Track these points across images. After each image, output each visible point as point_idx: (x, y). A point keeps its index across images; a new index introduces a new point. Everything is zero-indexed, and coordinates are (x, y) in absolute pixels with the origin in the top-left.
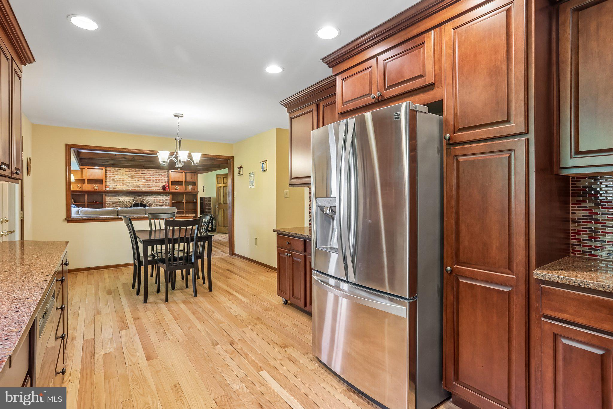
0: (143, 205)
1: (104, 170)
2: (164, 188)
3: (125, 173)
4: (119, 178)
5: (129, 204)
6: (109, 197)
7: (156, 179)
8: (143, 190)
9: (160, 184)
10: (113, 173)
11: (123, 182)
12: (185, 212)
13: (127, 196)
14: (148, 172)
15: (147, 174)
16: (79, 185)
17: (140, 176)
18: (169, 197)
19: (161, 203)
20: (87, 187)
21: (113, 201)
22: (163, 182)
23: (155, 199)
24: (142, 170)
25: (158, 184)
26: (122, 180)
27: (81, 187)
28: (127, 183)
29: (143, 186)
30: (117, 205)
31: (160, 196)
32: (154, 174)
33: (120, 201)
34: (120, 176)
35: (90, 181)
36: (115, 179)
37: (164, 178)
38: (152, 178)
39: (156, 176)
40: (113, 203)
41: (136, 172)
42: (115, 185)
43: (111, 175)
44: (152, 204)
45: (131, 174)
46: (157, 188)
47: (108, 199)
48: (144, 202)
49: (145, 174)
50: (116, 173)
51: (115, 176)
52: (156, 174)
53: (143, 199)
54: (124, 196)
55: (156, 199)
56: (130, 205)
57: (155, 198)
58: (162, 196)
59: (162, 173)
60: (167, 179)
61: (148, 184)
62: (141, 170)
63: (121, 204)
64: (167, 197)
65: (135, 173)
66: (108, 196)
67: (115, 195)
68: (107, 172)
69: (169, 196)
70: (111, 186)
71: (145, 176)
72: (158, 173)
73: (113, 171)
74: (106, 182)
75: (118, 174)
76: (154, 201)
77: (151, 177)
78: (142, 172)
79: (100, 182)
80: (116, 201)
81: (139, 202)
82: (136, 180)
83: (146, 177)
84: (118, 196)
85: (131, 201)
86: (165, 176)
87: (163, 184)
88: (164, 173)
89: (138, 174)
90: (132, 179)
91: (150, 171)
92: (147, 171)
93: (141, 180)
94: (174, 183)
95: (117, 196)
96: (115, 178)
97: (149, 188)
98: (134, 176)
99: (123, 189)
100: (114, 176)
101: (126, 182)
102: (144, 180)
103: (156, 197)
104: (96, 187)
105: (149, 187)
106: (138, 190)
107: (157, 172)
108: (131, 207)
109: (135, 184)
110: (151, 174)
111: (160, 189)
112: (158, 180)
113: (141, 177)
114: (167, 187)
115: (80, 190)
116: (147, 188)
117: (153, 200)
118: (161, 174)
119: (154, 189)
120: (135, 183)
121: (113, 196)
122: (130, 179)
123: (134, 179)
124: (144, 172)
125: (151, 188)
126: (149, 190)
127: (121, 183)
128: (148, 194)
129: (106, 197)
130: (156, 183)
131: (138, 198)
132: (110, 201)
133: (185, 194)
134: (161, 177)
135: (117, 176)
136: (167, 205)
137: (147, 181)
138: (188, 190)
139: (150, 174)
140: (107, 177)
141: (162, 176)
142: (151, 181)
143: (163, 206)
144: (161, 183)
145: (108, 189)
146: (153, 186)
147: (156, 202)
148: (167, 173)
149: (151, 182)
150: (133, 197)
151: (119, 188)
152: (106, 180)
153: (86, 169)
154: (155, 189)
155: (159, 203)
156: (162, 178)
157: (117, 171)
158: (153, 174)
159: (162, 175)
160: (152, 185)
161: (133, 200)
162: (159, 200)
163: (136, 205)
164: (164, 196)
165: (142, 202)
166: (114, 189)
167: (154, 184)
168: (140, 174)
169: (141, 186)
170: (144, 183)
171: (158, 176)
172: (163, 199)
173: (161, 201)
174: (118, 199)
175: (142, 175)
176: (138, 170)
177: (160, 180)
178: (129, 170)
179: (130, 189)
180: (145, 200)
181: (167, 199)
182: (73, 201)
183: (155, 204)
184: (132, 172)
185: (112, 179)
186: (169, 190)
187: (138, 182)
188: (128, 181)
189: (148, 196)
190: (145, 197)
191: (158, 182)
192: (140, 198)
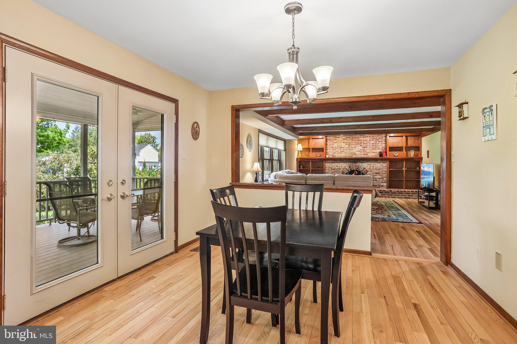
0: (359, 173)
1: (325, 138)
2: (381, 154)
3: (343, 141)
4: (338, 146)
5: (346, 170)
6: (329, 164)
7: (372, 146)
8: (359, 156)
9: (377, 150)
10: (333, 141)
11: (341, 149)
12: (404, 181)
13: (343, 163)
14: (365, 139)
15: (363, 140)
16: (307, 153)
17: (356, 143)
18: (386, 164)
19: (377, 170)
20: (313, 155)
21: (331, 168)
22: (381, 148)
23: (370, 166)
24: (359, 137)
25: (375, 151)
26: (340, 148)
27: (308, 155)
28: (344, 151)
29: (359, 153)
30: (335, 171)
31: (376, 163)
32: (371, 140)
33: (337, 167)
34: (338, 144)
35: (315, 150)
36: (334, 147)
37: (381, 143)
38: (368, 145)
39: (372, 142)
40: (331, 169)
41: (353, 139)
42: (334, 153)
43: (331, 144)
44: (368, 171)
45: (348, 142)
46: (373, 154)
47: (328, 165)
48: (359, 169)
49: (361, 140)
50: (335, 141)
51: (334, 144)
52: (372, 140)
53: (359, 166)
54: (341, 163)
55: (372, 166)
56: (346, 172)
57: (371, 165)
58: (378, 163)
59: (378, 138)
60: (384, 144)
61: (365, 151)
62: (358, 137)
63: (338, 170)
64: (384, 164)
65: (352, 141)
66: (327, 163)
67: (333, 161)
68: (328, 140)
69: (386, 163)
70: (330, 153)
71: (361, 142)
72: (374, 139)
73: (333, 139)
74: (326, 150)
75: (337, 142)
76: (370, 168)
77: (367, 144)
78: (359, 139)
79: (321, 150)
80: (334, 167)
81: (354, 169)
82: (353, 147)
83: (362, 143)
84: (336, 163)
85: (347, 167)
86: (382, 142)
87: (380, 150)
88: (381, 138)
89: (354, 141)
90: (349, 146)
91: (367, 137)
92: (363, 137)
93: (357, 147)
94: (392, 149)
95: (335, 163)
96: (334, 146)
97: (365, 155)
98: (351, 143)
99: (341, 156)
100: (334, 145)
101: (344, 149)
102: (361, 147)
103: (372, 164)
104: (318, 155)
105: (365, 153)
106: (354, 156)
107: (373, 138)
108: (347, 174)
109: (352, 151)
110: (367, 140)
111: (376, 156)
112: (374, 146)
113: (357, 144)
114: (385, 154)
115: (307, 157)
116: (363, 155)
117: (369, 167)
118: (378, 140)
120: (352, 150)
121: (332, 163)
122: (347, 146)
123: (351, 146)
124: (361, 139)
126: (365, 156)
127: (339, 151)
128: (364, 161)
129: (326, 164)
130: (372, 149)
131: (354, 165)
132: (329, 168)
133: (405, 161)
134: (377, 143)
135: (336, 144)
136: (384, 172)
137: (363, 147)
138: (409, 156)
139: (366, 140)
140: (328, 146)
141: (379, 142)
142: (367, 147)
143: (379, 173)
144: (378, 149)
145: (327, 156)
146: (369, 153)
147: (371, 169)
148: (384, 138)
149: (368, 148)
150: (350, 164)
151: (337, 156)
152: (327, 148)
153: (311, 139)
154: (372, 156)
155: (375, 171)
156: (379, 144)
157: (336, 139)
158: (369, 140)
159: (379, 140)
160: (368, 152)
161: (350, 167)
162: (375, 167)
163: (351, 172)
164: (380, 163)
165: (358, 168)
166: (333, 156)
167: (371, 151)
168: (357, 141)
169: (358, 152)
170: (361, 149)
171: (375, 142)
172: (380, 166)
173: (378, 169)
174: (336, 165)
175: (359, 142)
176: (354, 137)
177: (377, 146)
178: (346, 138)
179: (347, 156)
180: (361, 167)
181: (384, 166)
182: (301, 167)
183: (371, 172)
184: (349, 139)
185: (331, 147)
186: (386, 157)
187: (354, 149)
188: (345, 149)
189: (363, 162)
190: (361, 164)
191: (374, 148)
192: (356, 165)
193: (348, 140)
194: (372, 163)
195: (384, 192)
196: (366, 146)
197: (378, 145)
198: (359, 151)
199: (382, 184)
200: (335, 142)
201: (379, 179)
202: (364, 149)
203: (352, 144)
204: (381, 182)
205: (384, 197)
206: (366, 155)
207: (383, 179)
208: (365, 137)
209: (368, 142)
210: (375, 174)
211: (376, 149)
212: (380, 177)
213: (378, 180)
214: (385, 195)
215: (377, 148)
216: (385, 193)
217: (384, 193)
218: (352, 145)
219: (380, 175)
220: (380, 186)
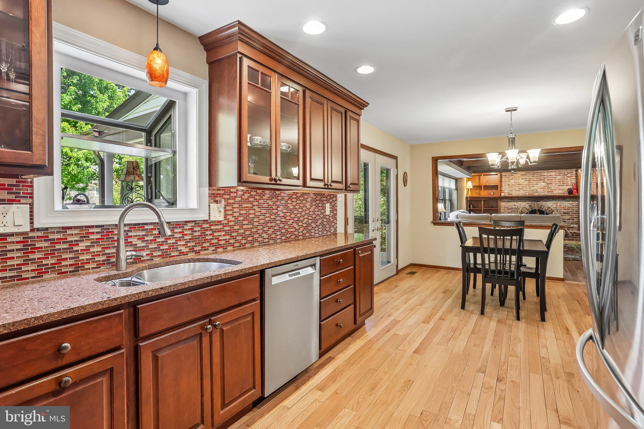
0: (542, 212)
1: (499, 175)
2: (570, 192)
3: (521, 177)
4: (515, 183)
5: (525, 210)
6: (504, 203)
7: (559, 181)
8: (542, 194)
9: (565, 187)
10: (509, 177)
11: (519, 187)
13: (522, 202)
14: (549, 174)
15: (547, 176)
16: (478, 191)
17: (538, 179)
18: (577, 202)
19: (565, 209)
20: (484, 193)
21: (508, 207)
22: (570, 184)
23: (557, 205)
24: (541, 172)
25: (562, 187)
26: (518, 185)
28: (523, 188)
29: (542, 190)
30: (512, 211)
31: (564, 201)
32: (557, 175)
33: (515, 207)
34: (515, 181)
35: (487, 187)
36: (511, 184)
37: (571, 179)
38: (554, 180)
39: (559, 177)
40: (507, 209)
41: (534, 174)
42: (510, 191)
43: (507, 180)
44: (554, 211)
45: (528, 178)
46: (561, 191)
47: (503, 204)
48: (542, 209)
49: (545, 176)
50: (511, 177)
51: (511, 180)
52: (559, 175)
53: (542, 205)
54: (520, 202)
55: (558, 205)
56: (526, 212)
57: (557, 203)
58: (566, 201)
60: (575, 180)
61: (549, 188)
63: (516, 210)
65: (532, 176)
66: (503, 202)
67: (510, 200)
68: (502, 177)
70: (506, 191)
71: (545, 178)
72: (562, 174)
73: (509, 175)
74: (501, 187)
75: (514, 178)
77: (552, 180)
78: (541, 174)
79: (495, 187)
80: (511, 207)
81: (536, 208)
82: (535, 183)
83: (546, 179)
84: (514, 201)
85: (527, 207)
86: (572, 177)
87: (569, 187)
88: (570, 173)
89: (536, 176)
90: (529, 182)
91: (551, 172)
92: (547, 172)
93: (539, 184)
95: (512, 202)
96: (510, 182)
98: (531, 180)
99: (519, 194)
101: (522, 186)
102: (544, 183)
103: (559, 202)
104: (491, 193)
105: (550, 191)
106: (536, 194)
107: (560, 172)
108: (527, 213)
109: (532, 188)
111: (564, 193)
112: (562, 182)
113: (540, 180)
114: (575, 190)
115: (478, 196)
116: (547, 192)
117: (555, 206)
118: (567, 175)
119: (557, 192)
120: (533, 186)
121: (508, 202)
122: (527, 183)
124: (544, 174)
125: (553, 192)
126: (550, 194)
127: (517, 188)
128: (548, 199)
129: (501, 203)
130: (559, 186)
131: (535, 204)
132: (504, 207)
134: (566, 178)
135: (513, 181)
136: (575, 212)
137: (547, 184)
139: (551, 176)
140: (503, 182)
141: (567, 177)
142: (552, 184)
143: (568, 213)
144: (566, 185)
145: (502, 195)
146: (555, 190)
147: (558, 208)
148: (574, 173)
150: (530, 203)
151: (514, 194)
152: (502, 185)
153: (483, 175)
155: (562, 210)
156: (567, 179)
157: (513, 175)
158: (555, 175)
159: (568, 175)
160: (554, 189)
161: (530, 206)
162: (562, 206)
163: (533, 212)
164: (569, 201)
165: (540, 208)
166: (509, 194)
167: (557, 188)
168: (539, 177)
169: (540, 190)
170: (544, 186)
171: (562, 177)
172: (569, 205)
173: (566, 208)
174: (513, 205)
175: (541, 178)
176: (536, 173)
177: (565, 182)
178: (525, 173)
179: (526, 194)
180: (545, 206)
181: (575, 204)
182: (471, 206)
183: (558, 211)
184: (529, 175)
185: (507, 184)
186: (577, 194)
187: (536, 185)
188: (524, 185)
189: (547, 201)
190: (544, 203)
191: (562, 184)
192: (538, 204)
193: (528, 176)
194: (559, 201)
195: (575, 234)
196: (550, 182)
197: (567, 180)
198: (542, 188)
199: (572, 225)
200: (512, 178)
201: (568, 220)
202: (549, 186)
203: (533, 180)
204: (570, 223)
205: (575, 240)
206: (550, 193)
207: (573, 220)
208: (549, 172)
209: (553, 178)
210: (563, 213)
211: (564, 185)
212: (569, 217)
213: (567, 221)
214: (577, 238)
215: (565, 184)
217: (575, 236)
218: (533, 182)
219: (570, 215)
220: (569, 228)
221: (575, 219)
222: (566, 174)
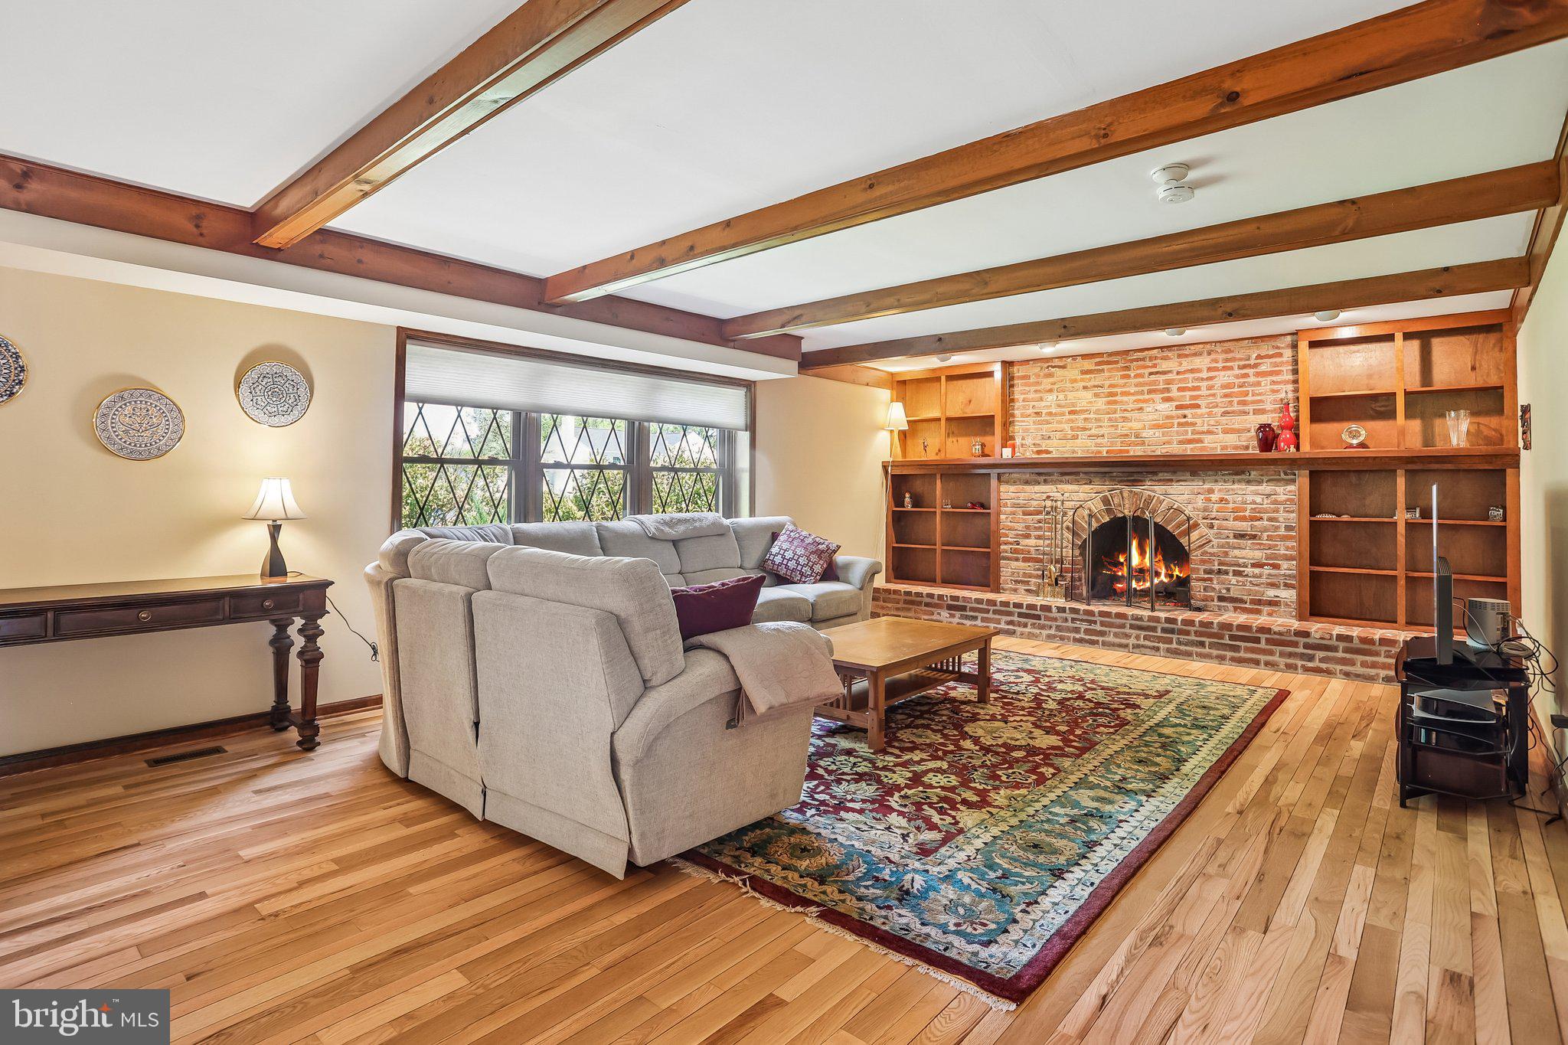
1: (1000, 374)
2: (1267, 438)
3: (1082, 380)
4: (1059, 406)
5: (1087, 518)
6: (1012, 488)
7: (1226, 396)
8: (1160, 451)
9: (1251, 417)
10: (1038, 384)
11: (1072, 421)
12: (1402, 582)
13: (1077, 482)
14: (1186, 365)
15: (1178, 373)
17: (1146, 389)
18: (1292, 488)
19: (1244, 519)
20: (955, 449)
21: (1025, 505)
22: (1268, 407)
23: (1209, 500)
24: (1156, 358)
25: (1237, 422)
26: (1071, 412)
28: (1090, 425)
29: (1158, 433)
30: (1039, 522)
31: (1239, 481)
32: (1216, 369)
33: (1048, 503)
34: (1061, 397)
36: (1044, 411)
37: (1274, 383)
38: (1204, 392)
39: (1224, 377)
40: (1025, 514)
41: (1127, 368)
42: (1044, 437)
43: (1031, 396)
44: (1196, 526)
45: (1107, 383)
46: (1232, 440)
47: (1008, 494)
48: (1155, 517)
49: (1170, 372)
50: (1046, 383)
51: (1046, 396)
52: (1225, 368)
53: (1151, 498)
54: (1068, 482)
55: (1215, 497)
57: (1211, 491)
58: (1249, 482)
59: (1257, 358)
60: (1286, 387)
61: (1187, 424)
62: (1151, 359)
64: (1280, 489)
65: (1123, 377)
66: (1007, 482)
67: (1034, 477)
68: (1016, 382)
69: (1293, 481)
70: (1028, 440)
71: (1169, 382)
72: (1235, 364)
73: (1037, 376)
74: (1006, 424)
75: (1056, 387)
76: (1205, 510)
77: (1198, 388)
78: (1155, 366)
79: (985, 423)
80: (1035, 503)
81: (1126, 512)
82: (1131, 406)
83: (1174, 388)
84: (1046, 482)
85: (1096, 506)
86: (1278, 373)
87: (1264, 419)
88: (1271, 355)
89: (1136, 376)
90: (1109, 403)
91: (1195, 355)
92: (1179, 356)
93: (1149, 408)
94: (1325, 408)
95: (1040, 484)
96: (1043, 404)
97: (1190, 442)
98: (1119, 390)
99: (1074, 452)
100: (1041, 399)
101: (1086, 419)
102: (1167, 405)
103: (1216, 487)
104: (963, 449)
105: (1190, 436)
106: (1136, 452)
107: (1230, 356)
109: (1123, 428)
110: (1199, 371)
111: (1247, 448)
112: (1236, 400)
113: (1150, 392)
114: (1287, 435)
116: (1181, 442)
117: (1200, 504)
118: (1256, 366)
119: (1217, 444)
120: (1125, 419)
121: (1027, 483)
122: (1101, 403)
123: (1121, 402)
124: (1164, 366)
125: (1200, 441)
126: (1189, 450)
127: (1067, 427)
128: (1175, 472)
129: (1003, 488)
130: (1225, 414)
131: (1125, 495)
132: (1014, 506)
133: (1410, 474)
134: (1252, 379)
135: (1051, 398)
136: (1282, 532)
137: (1178, 407)
138: (1439, 447)
139: (1192, 371)
140: (1017, 405)
141: (1258, 374)
142: (1198, 406)
143: (1254, 537)
144: (1256, 412)
145: (1007, 453)
146: (1209, 432)
147: (1214, 514)
148: (1288, 354)
149: (1204, 410)
150: (1104, 488)
151: (1059, 449)
152: (1011, 415)
153: (943, 377)
154: (1223, 448)
155: (1231, 523)
156: (1259, 384)
157: (1051, 375)
158: (1209, 369)
159: (1263, 368)
160: (1205, 428)
161: (1106, 501)
162: (1231, 505)
164: (1260, 483)
165: (1145, 510)
166: (1039, 452)
167: (1218, 423)
168: (1146, 379)
169: (1151, 432)
170: (1168, 417)
171: (1237, 377)
172: (1258, 499)
173: (1247, 514)
174: (1045, 496)
175: (1154, 383)
176: (1137, 360)
177: (1249, 398)
178: (1097, 364)
179: (1100, 452)
180: (1161, 502)
181: (1283, 498)
182: (907, 499)
183: (1212, 527)
184: (1109, 370)
185: (1031, 411)
186: (1293, 449)
187: (1136, 415)
188: (1092, 416)
189: (1171, 480)
190: (1159, 489)
191: (1236, 408)
192: (1136, 493)
193: (1107, 374)
194: (1216, 481)
196: (1193, 398)
197: (1258, 390)
198: (1158, 427)
199: (1271, 593)
200: (1049, 387)
201: (1254, 565)
202: (1185, 417)
203: (1124, 394)
204: (1263, 580)
205: (1267, 664)
206: (1192, 446)
207: (1276, 567)
208: (1187, 356)
209: (1202, 379)
210: (1235, 537)
211: (1246, 413)
212: (1258, 555)
213: (1249, 570)
214: (1271, 653)
215: (1250, 408)
216: (1268, 641)
217: (1263, 641)
218: (1125, 399)
219: (1261, 547)
220: (1259, 602)
221: (1285, 564)
222: (1252, 362)
